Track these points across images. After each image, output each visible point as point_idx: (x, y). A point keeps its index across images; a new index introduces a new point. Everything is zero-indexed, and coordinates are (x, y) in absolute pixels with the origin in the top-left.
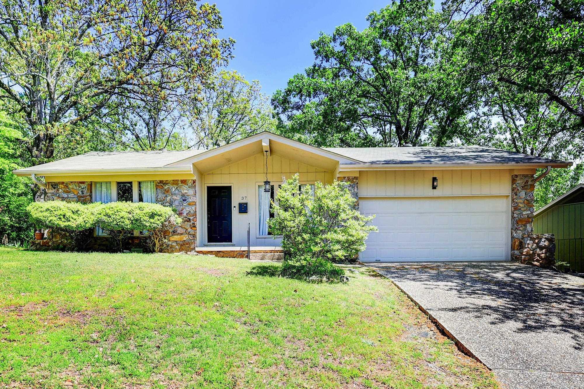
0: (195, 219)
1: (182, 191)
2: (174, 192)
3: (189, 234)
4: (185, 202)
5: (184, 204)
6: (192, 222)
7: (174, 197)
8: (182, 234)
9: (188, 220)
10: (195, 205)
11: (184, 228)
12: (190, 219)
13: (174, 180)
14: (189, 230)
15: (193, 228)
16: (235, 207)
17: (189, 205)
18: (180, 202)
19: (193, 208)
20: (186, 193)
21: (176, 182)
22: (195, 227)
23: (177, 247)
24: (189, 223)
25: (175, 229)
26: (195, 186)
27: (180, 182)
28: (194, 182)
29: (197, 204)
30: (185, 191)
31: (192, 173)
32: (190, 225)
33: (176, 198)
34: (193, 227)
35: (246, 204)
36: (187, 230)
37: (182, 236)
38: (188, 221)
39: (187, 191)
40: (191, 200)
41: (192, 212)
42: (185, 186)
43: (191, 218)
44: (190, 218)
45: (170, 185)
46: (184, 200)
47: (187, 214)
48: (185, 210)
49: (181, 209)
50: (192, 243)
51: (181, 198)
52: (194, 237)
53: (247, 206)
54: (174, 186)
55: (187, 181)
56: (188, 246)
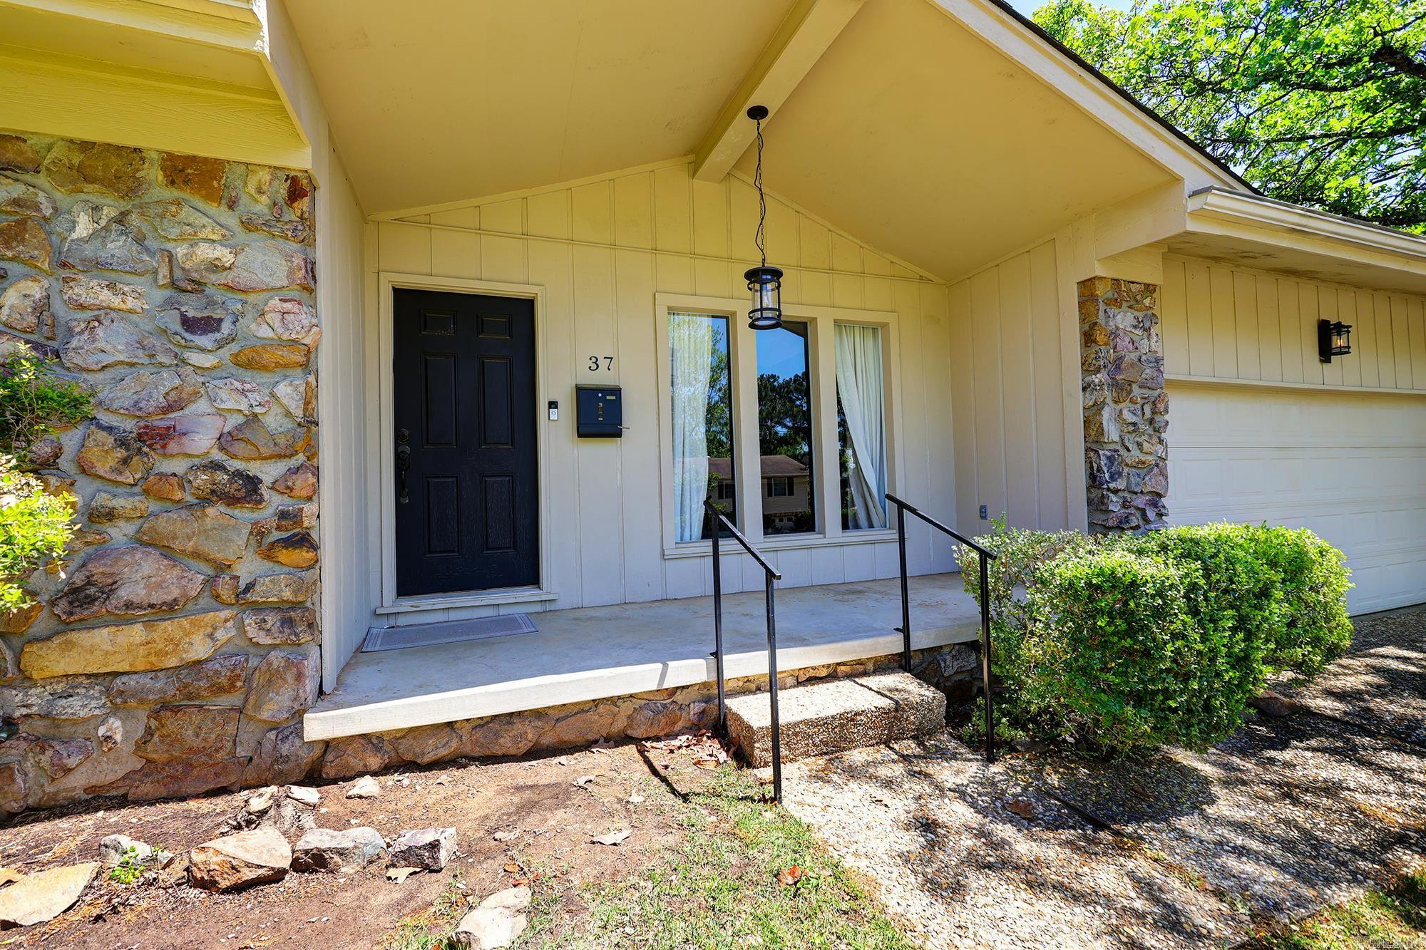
0: (302, 482)
1: (180, 251)
2: (89, 250)
3: (243, 597)
4: (205, 341)
5: (195, 358)
6: (274, 502)
7: (93, 291)
8: (170, 609)
9: (235, 488)
10: (307, 364)
11: (197, 555)
12: (252, 483)
13: (86, 146)
14: (248, 567)
15: (284, 555)
16: (553, 405)
17: (249, 362)
18: (157, 342)
19: (283, 390)
20: (215, 267)
21: (116, 164)
22: (304, 541)
23: (115, 727)
24: (244, 514)
25: (96, 568)
26: (307, 221)
27: (154, 174)
28: (297, 189)
29: (325, 361)
30: (206, 252)
31: (263, 45)
32: (258, 532)
33: (106, 297)
34: (289, 543)
35: (617, 391)
36: (222, 568)
37: (169, 627)
38: (232, 501)
39: (227, 257)
40: (265, 332)
41: (273, 421)
42: (212, 208)
43: (268, 472)
44: (254, 468)
45: (42, 180)
46: (190, 324)
47: (224, 441)
48: (202, 405)
49: (158, 399)
50: (274, 678)
51: (169, 304)
52: (288, 622)
53: (617, 405)
54: (92, 193)
55: (233, 176)
56: (234, 699)
